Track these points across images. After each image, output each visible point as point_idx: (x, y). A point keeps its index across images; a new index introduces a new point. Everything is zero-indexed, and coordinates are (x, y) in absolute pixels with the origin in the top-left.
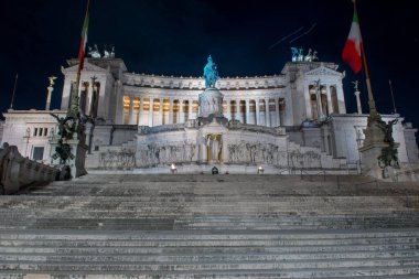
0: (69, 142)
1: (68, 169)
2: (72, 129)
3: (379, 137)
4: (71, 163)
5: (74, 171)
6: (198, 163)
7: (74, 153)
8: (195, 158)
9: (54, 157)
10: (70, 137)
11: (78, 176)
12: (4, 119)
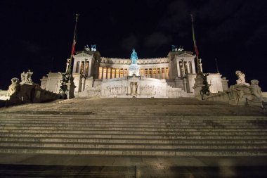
0: (67, 84)
1: (66, 95)
2: (68, 79)
3: (201, 82)
4: (67, 93)
5: (68, 96)
6: (127, 95)
7: (69, 88)
8: (126, 93)
9: (60, 90)
10: (67, 82)
11: (70, 98)
12: (47, 76)
